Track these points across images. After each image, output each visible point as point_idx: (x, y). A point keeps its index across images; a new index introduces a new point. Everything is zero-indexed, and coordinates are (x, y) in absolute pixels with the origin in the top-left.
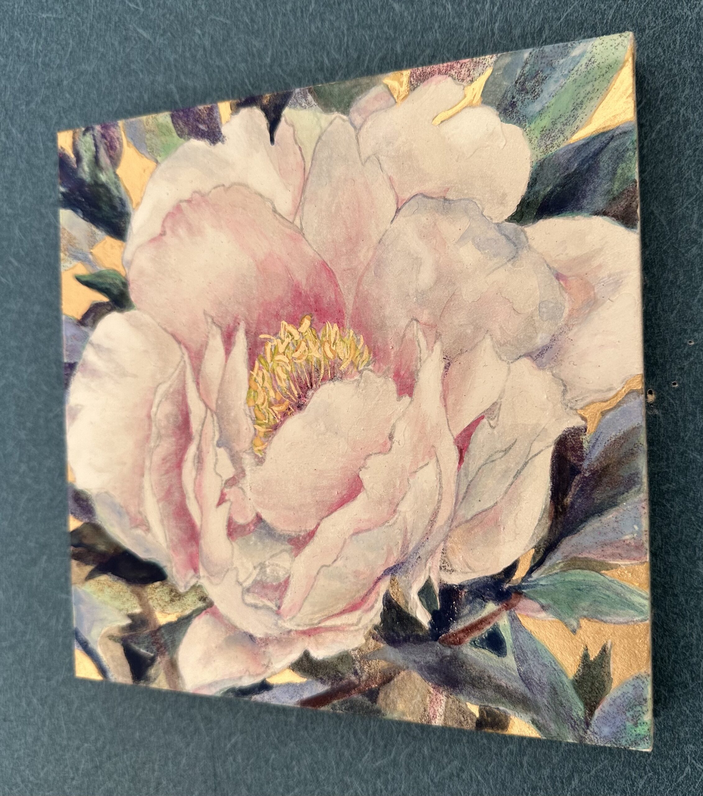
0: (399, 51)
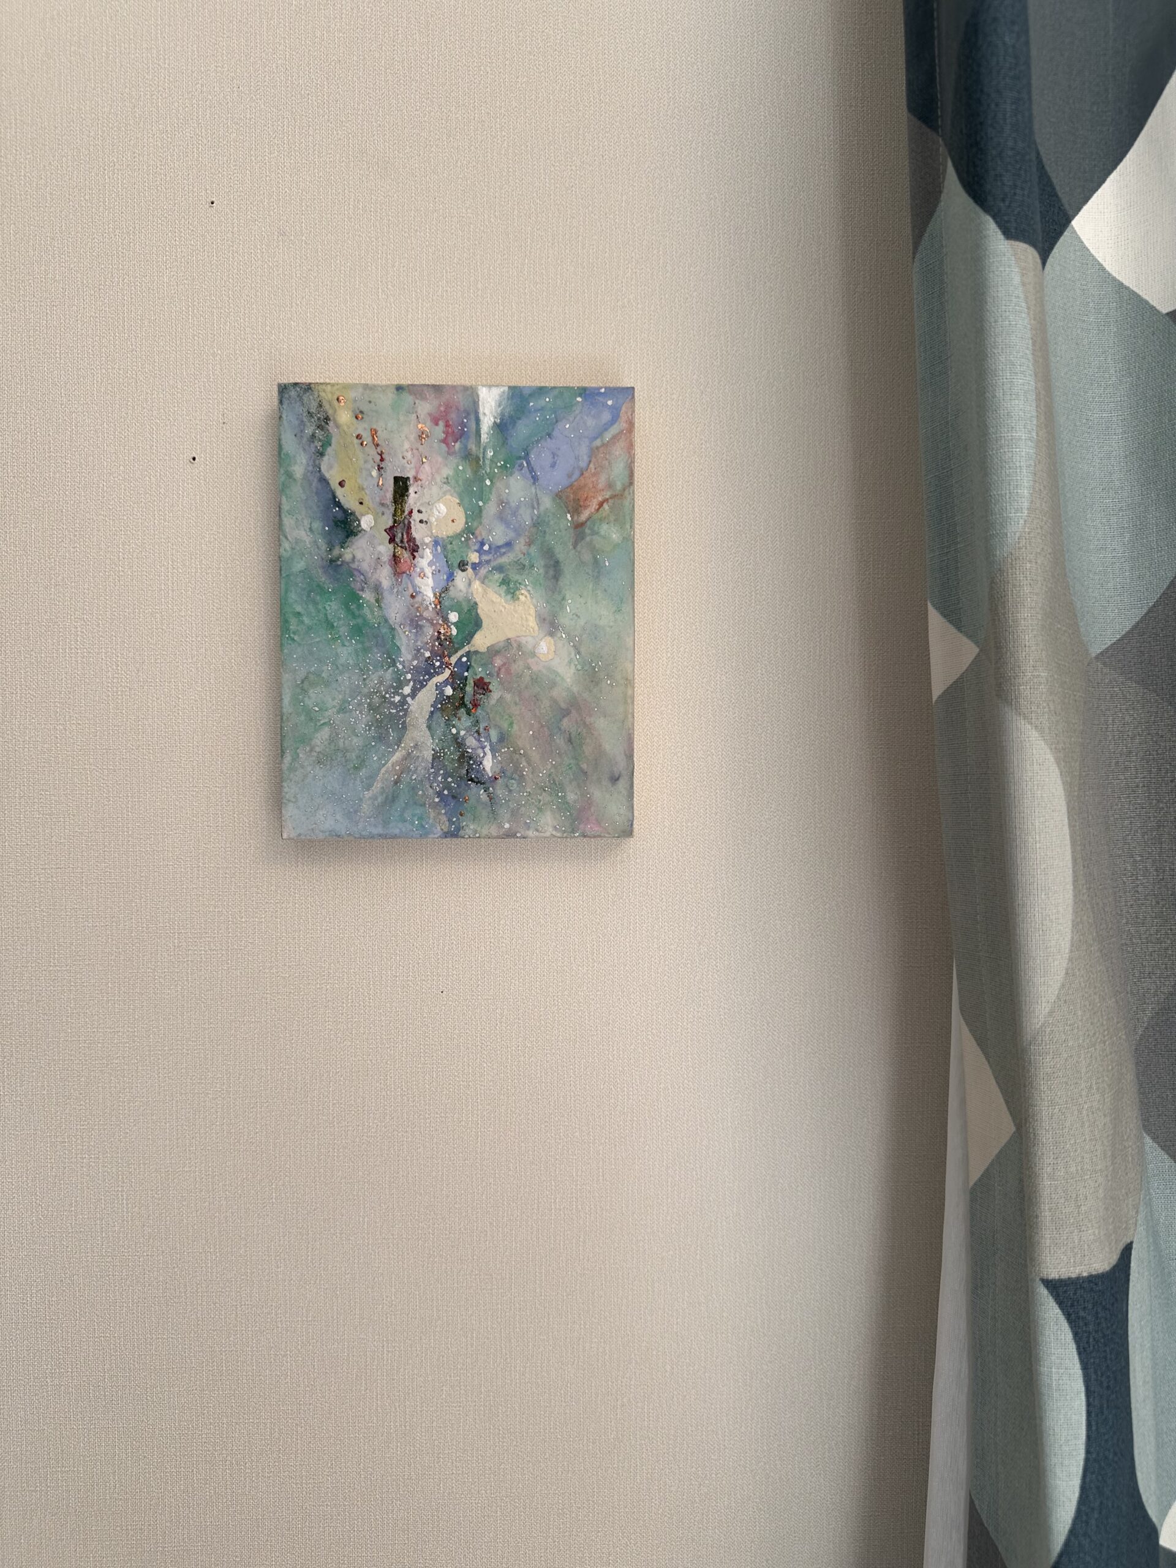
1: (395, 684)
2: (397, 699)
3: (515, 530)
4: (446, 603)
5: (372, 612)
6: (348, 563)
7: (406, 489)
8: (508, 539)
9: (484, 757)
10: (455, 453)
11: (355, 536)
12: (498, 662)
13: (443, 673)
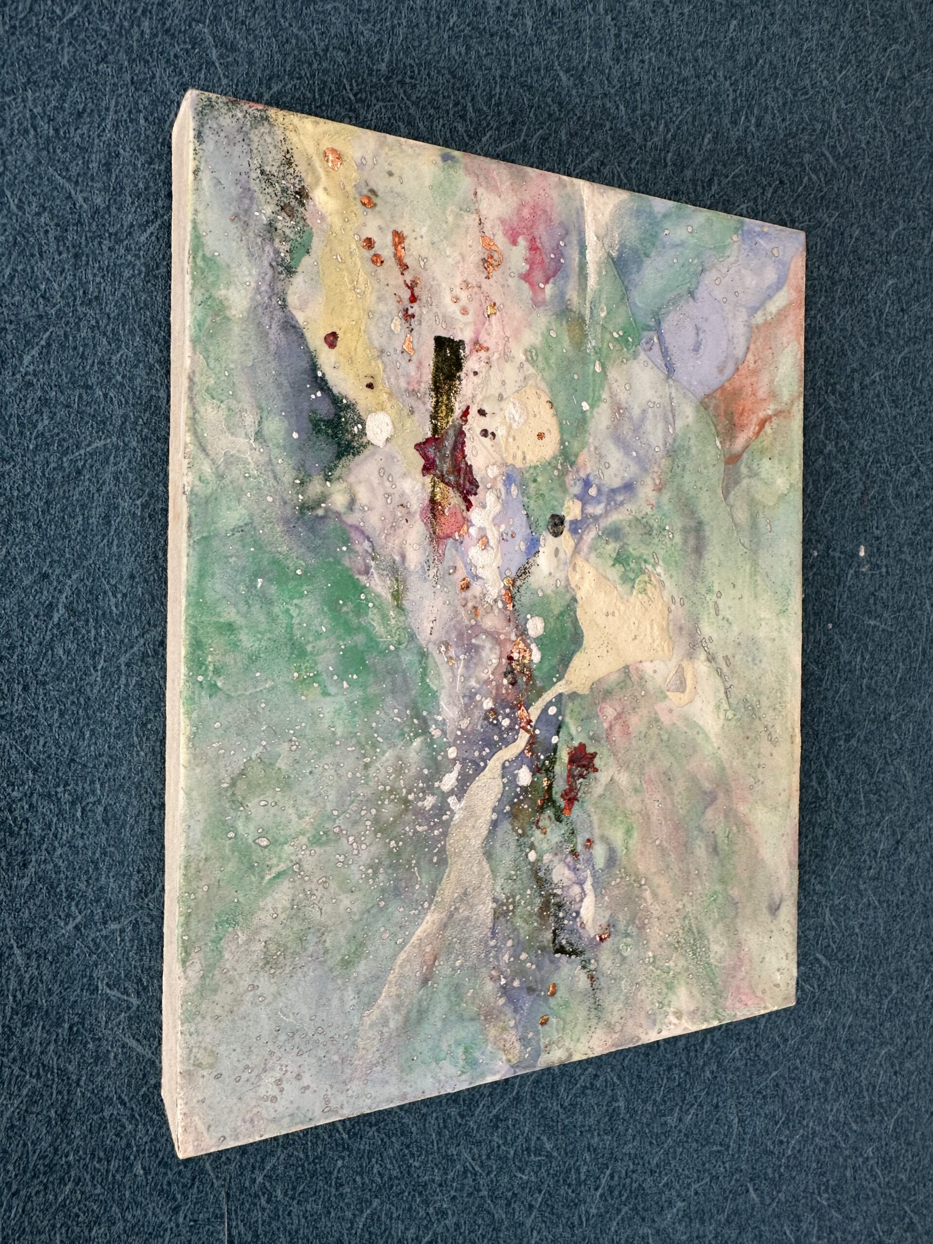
1: (426, 772)
2: (430, 801)
3: (639, 460)
4: (525, 598)
5: (385, 618)
6: (338, 515)
7: (457, 364)
8: (628, 476)
9: (581, 901)
10: (544, 303)
11: (354, 455)
12: (610, 711)
13: (515, 740)
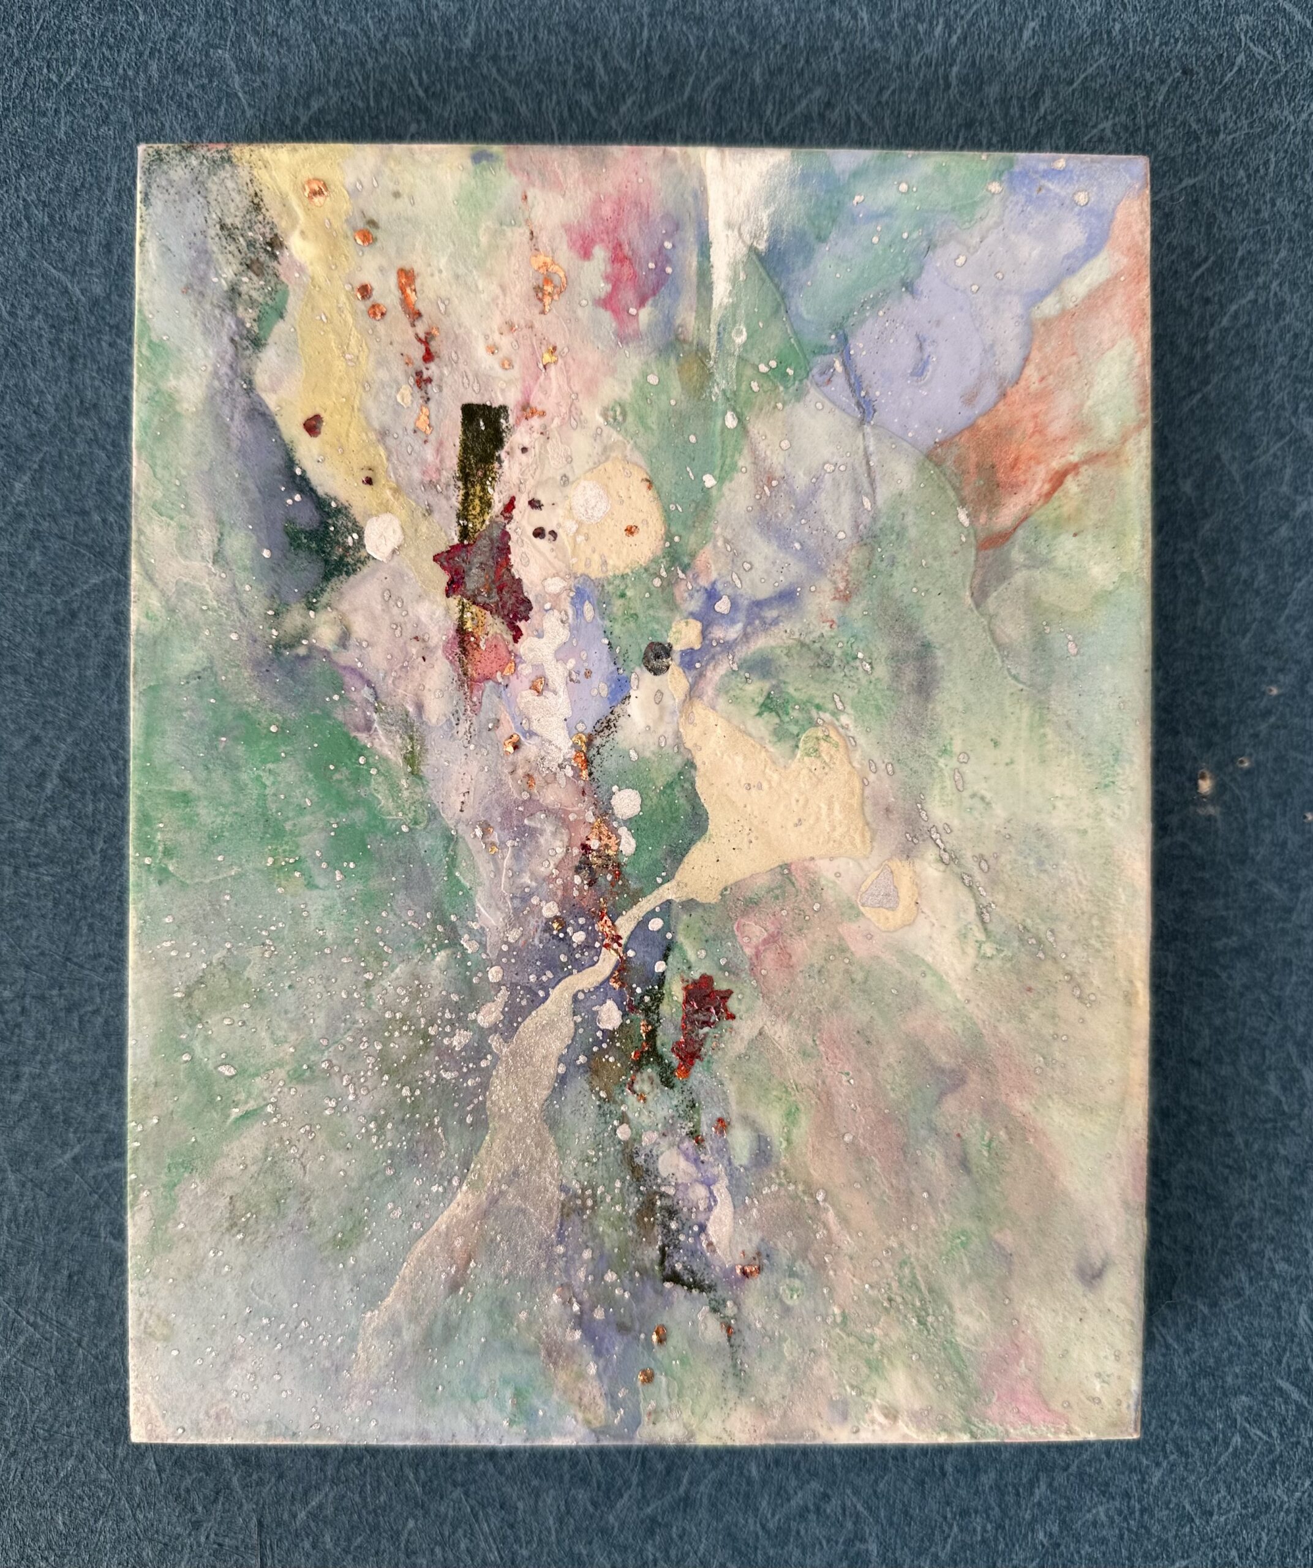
0: (758, 80)
1: (455, 998)
2: (460, 1040)
3: (806, 555)
4: (608, 763)
5: (394, 789)
6: (326, 653)
7: (497, 439)
8: (783, 581)
9: (710, 1209)
10: (638, 335)
11: (348, 574)
12: (754, 931)
13: (594, 963)
